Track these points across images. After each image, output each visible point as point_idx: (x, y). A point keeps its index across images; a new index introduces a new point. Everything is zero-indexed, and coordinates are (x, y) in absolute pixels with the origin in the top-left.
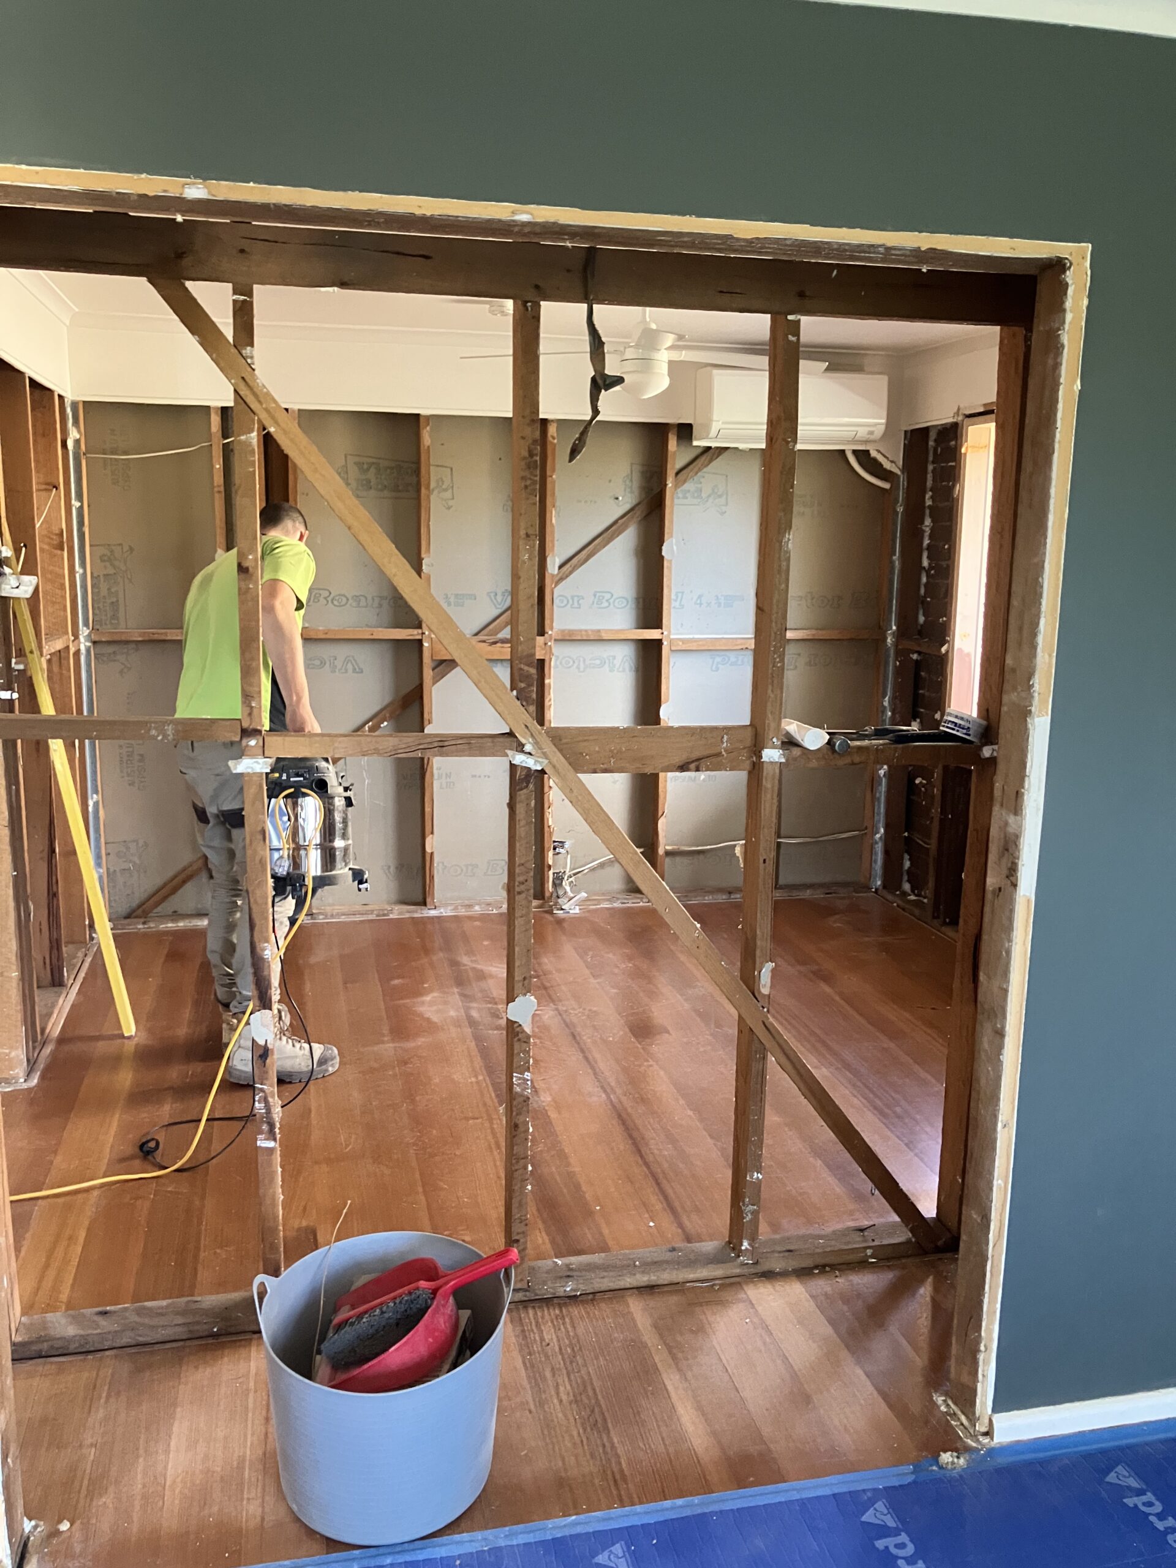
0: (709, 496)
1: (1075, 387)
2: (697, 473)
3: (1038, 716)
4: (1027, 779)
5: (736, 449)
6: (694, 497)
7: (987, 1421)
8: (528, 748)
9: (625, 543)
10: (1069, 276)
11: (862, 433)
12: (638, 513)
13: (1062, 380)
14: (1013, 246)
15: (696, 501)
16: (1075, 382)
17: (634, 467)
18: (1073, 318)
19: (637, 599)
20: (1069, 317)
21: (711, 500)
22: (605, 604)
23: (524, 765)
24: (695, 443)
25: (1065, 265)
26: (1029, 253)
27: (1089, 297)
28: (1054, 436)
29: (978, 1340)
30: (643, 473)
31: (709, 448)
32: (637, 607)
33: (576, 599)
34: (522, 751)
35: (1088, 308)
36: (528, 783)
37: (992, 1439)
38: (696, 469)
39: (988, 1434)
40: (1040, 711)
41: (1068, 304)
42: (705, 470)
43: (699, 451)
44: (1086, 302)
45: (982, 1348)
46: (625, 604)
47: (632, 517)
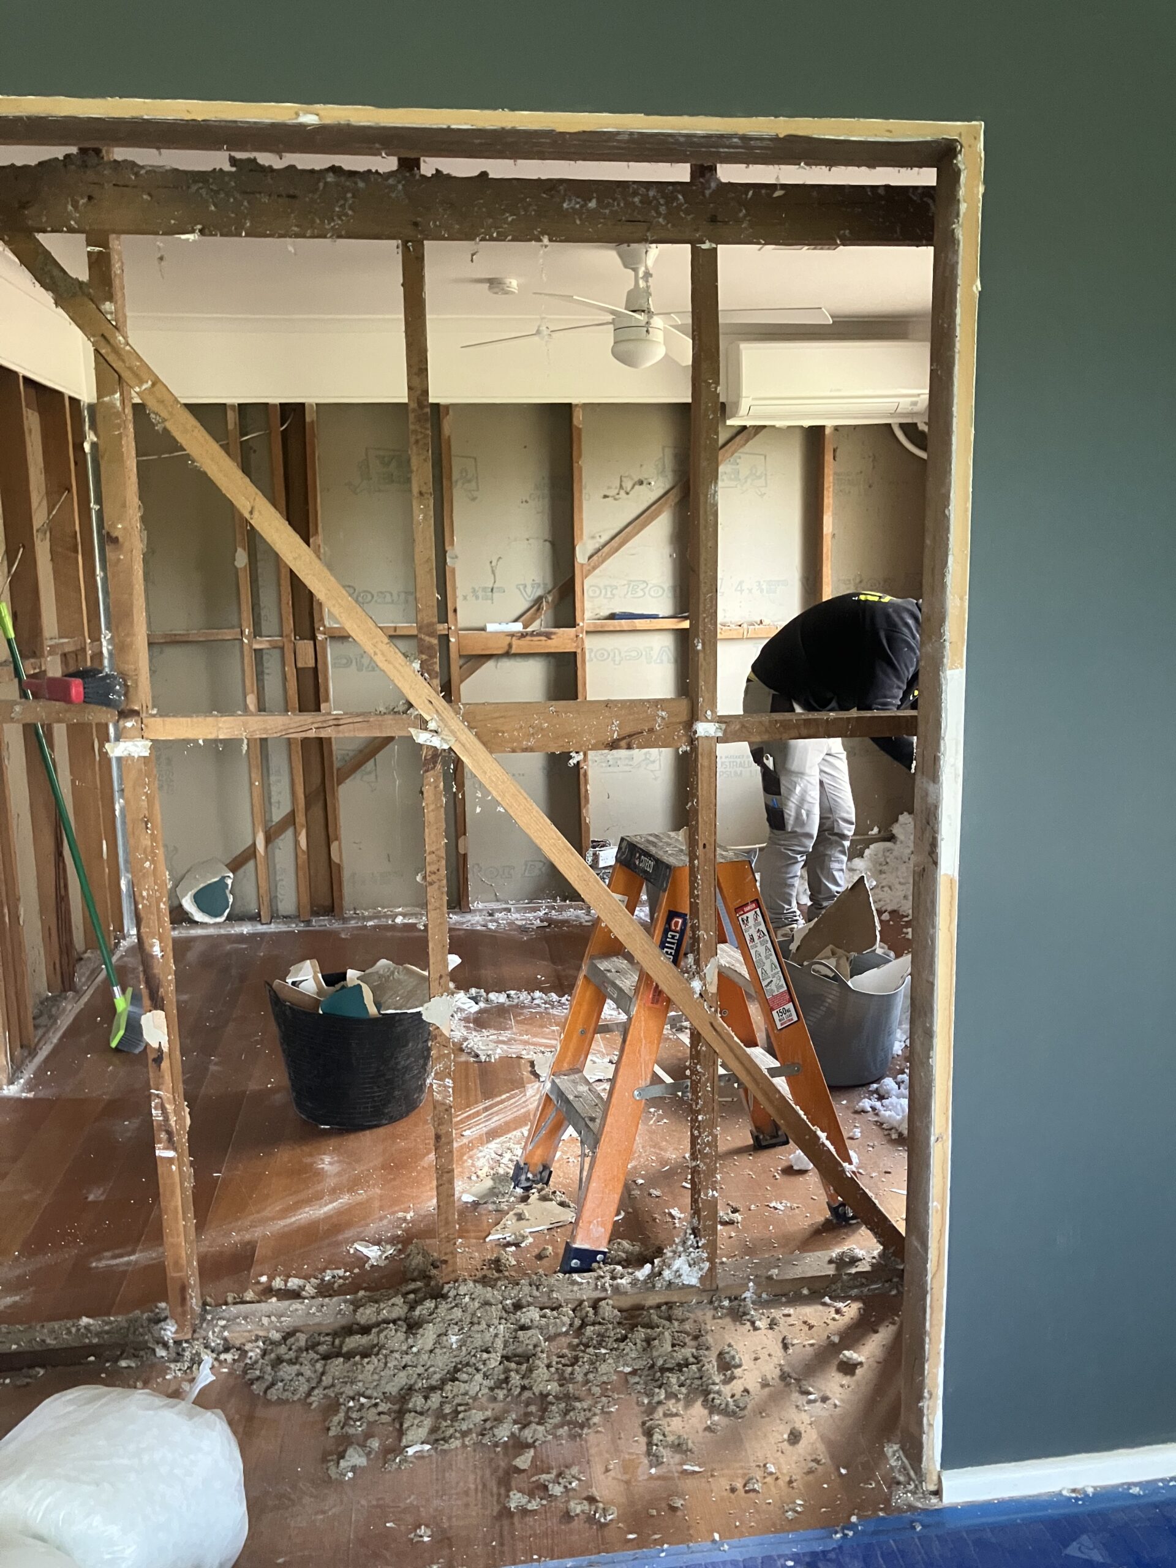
0: (746, 478)
1: (974, 288)
2: (733, 454)
3: (951, 669)
4: (942, 742)
5: (773, 426)
6: (731, 479)
7: (935, 1478)
8: (432, 725)
9: (661, 528)
10: (960, 160)
11: (905, 404)
12: (673, 498)
13: (959, 282)
14: (889, 128)
15: (733, 483)
16: (973, 282)
17: (667, 450)
18: (967, 208)
19: (674, 588)
20: (963, 207)
21: (749, 481)
22: (641, 593)
23: (428, 743)
24: (729, 422)
25: (955, 148)
26: (910, 136)
27: (985, 182)
28: (954, 346)
29: (921, 1386)
30: (676, 456)
31: (744, 428)
32: (675, 597)
33: (609, 589)
34: (426, 729)
35: (984, 196)
36: (435, 763)
37: (941, 1500)
38: (733, 449)
39: (938, 1493)
40: (953, 664)
41: (962, 193)
42: (741, 450)
43: (734, 431)
44: (981, 189)
45: (926, 1394)
46: (661, 592)
47: (666, 503)
